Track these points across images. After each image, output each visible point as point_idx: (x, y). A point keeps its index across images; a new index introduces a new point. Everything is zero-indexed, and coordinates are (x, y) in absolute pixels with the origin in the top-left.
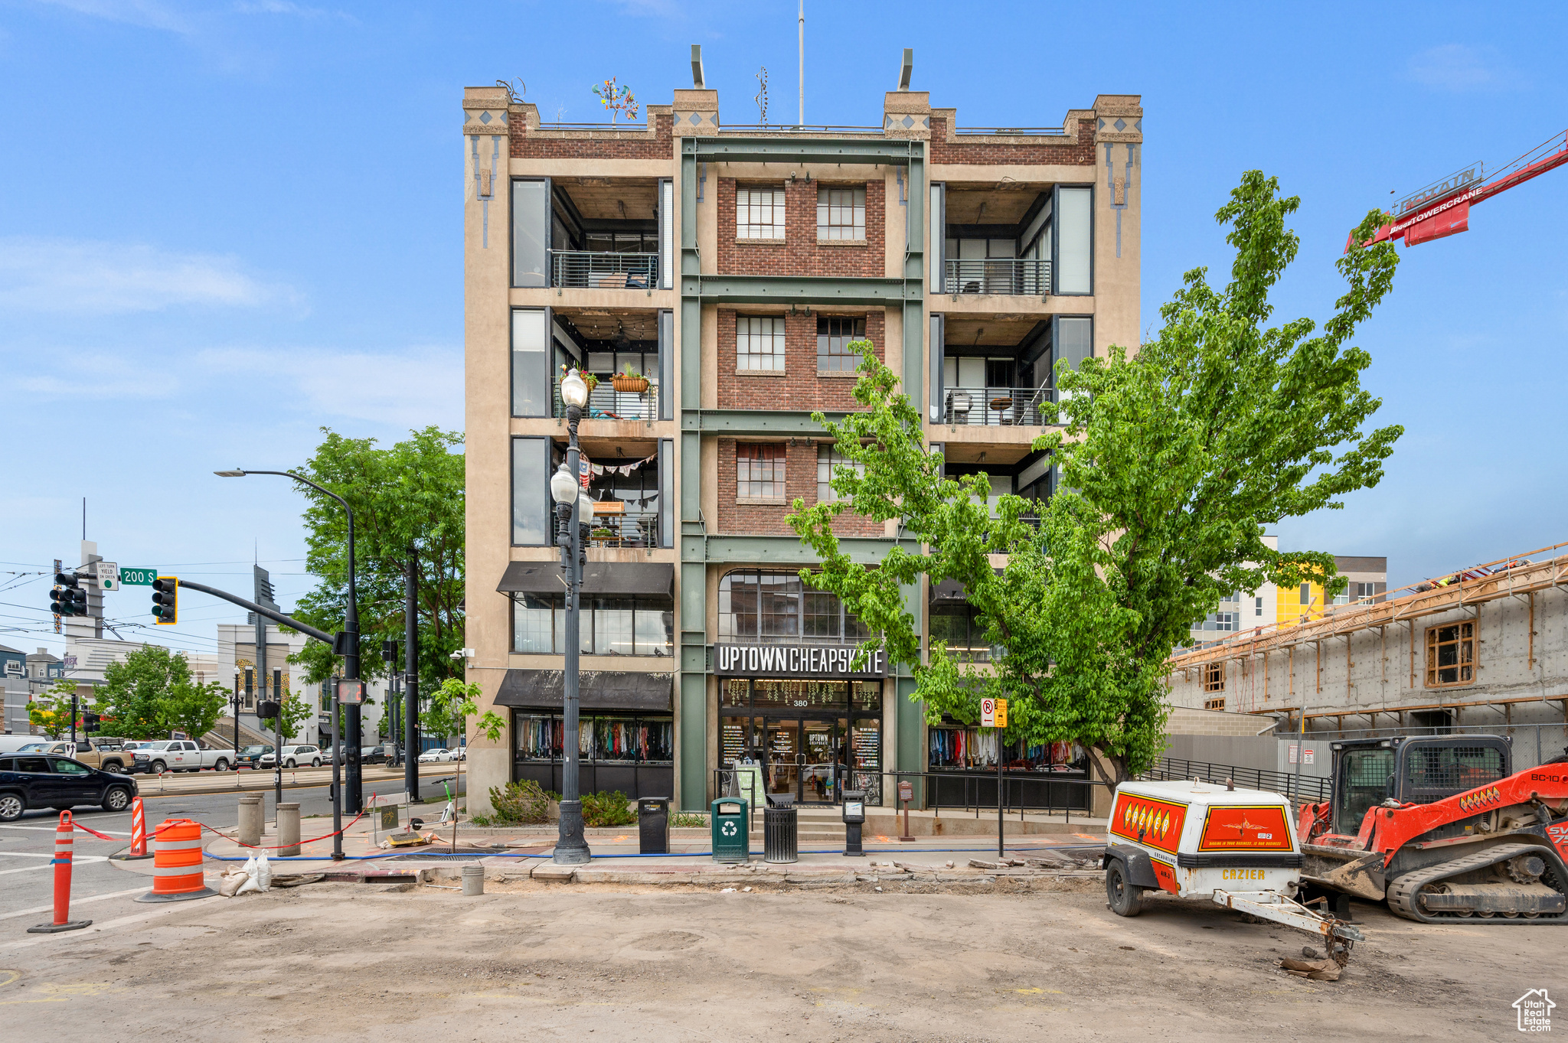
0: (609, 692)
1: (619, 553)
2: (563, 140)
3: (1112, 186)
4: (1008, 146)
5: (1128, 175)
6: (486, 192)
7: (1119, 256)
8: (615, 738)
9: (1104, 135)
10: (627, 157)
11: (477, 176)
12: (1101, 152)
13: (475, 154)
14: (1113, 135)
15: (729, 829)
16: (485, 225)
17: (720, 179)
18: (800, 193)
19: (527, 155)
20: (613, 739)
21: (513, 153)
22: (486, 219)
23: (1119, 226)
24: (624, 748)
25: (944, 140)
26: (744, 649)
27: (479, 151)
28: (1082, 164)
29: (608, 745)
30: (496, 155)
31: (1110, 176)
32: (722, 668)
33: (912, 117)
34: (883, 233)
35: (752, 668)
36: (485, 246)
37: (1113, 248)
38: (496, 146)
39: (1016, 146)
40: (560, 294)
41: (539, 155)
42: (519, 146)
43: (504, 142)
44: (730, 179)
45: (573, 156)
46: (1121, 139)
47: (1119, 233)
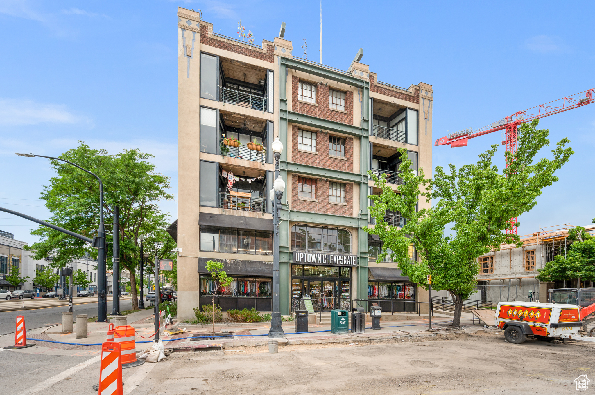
0: (249, 268)
2: (226, 43)
3: (424, 112)
4: (393, 91)
5: (429, 110)
6: (189, 54)
7: (426, 135)
9: (422, 95)
10: (254, 57)
11: (185, 47)
12: (421, 100)
13: (183, 37)
14: (425, 96)
15: (343, 321)
16: (189, 68)
17: (293, 76)
18: (323, 89)
19: (208, 44)
20: (245, 287)
21: (202, 42)
22: (189, 66)
23: (426, 125)
24: (249, 291)
25: (373, 84)
26: (305, 254)
27: (185, 36)
28: (415, 103)
29: (242, 289)
30: (194, 40)
31: (424, 109)
32: (297, 261)
33: (363, 72)
34: (353, 110)
35: (308, 261)
36: (188, 77)
37: (424, 132)
38: (194, 36)
39: (396, 92)
40: (224, 105)
41: (214, 45)
42: (204, 39)
43: (198, 36)
44: (297, 77)
45: (230, 50)
46: (427, 98)
47: (426, 128)
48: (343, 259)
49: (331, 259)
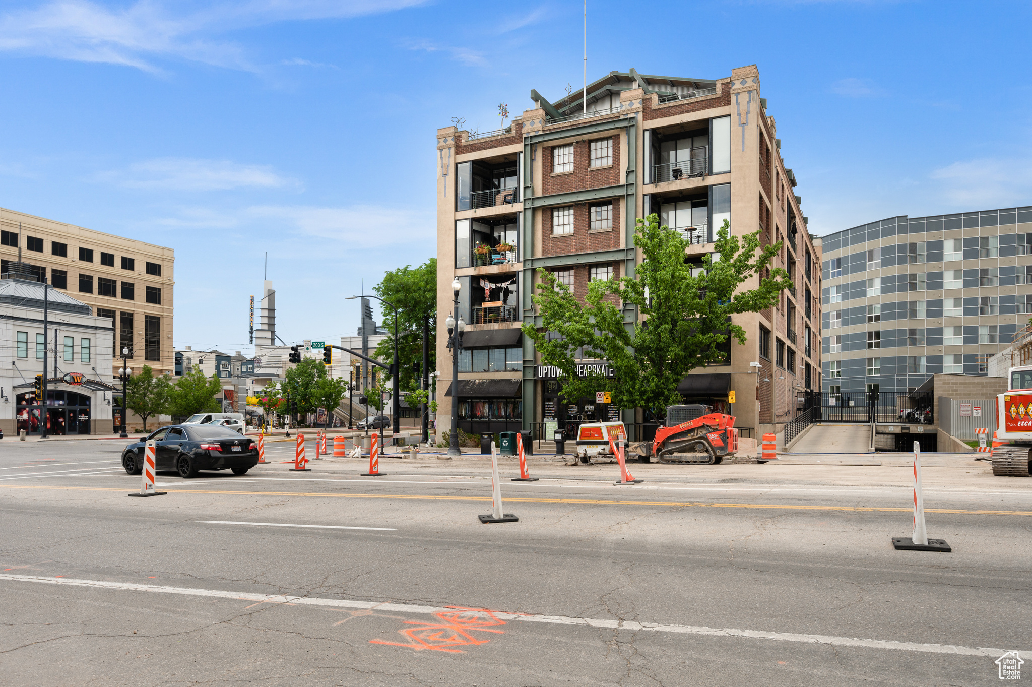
1: (499, 325)
2: (477, 144)
3: (739, 115)
4: (684, 105)
5: (749, 107)
6: (446, 173)
7: (743, 150)
8: (499, 409)
9: (734, 90)
10: (504, 146)
11: (442, 167)
12: (733, 98)
13: (441, 158)
14: (739, 89)
16: (445, 187)
17: (543, 148)
18: (580, 147)
19: (463, 153)
20: (498, 410)
21: (457, 153)
22: (445, 185)
23: (743, 135)
24: (503, 414)
25: (651, 108)
26: (549, 367)
27: (443, 156)
28: (723, 106)
29: (496, 412)
30: (450, 156)
31: (738, 110)
32: (540, 376)
33: (633, 101)
34: (620, 160)
35: (553, 376)
36: (445, 196)
37: (740, 147)
38: (450, 152)
39: (688, 104)
40: (475, 212)
41: (467, 152)
42: (459, 149)
43: (453, 150)
44: (548, 147)
45: (481, 150)
46: (744, 90)
47: (743, 138)
48: (596, 369)
49: (580, 371)
